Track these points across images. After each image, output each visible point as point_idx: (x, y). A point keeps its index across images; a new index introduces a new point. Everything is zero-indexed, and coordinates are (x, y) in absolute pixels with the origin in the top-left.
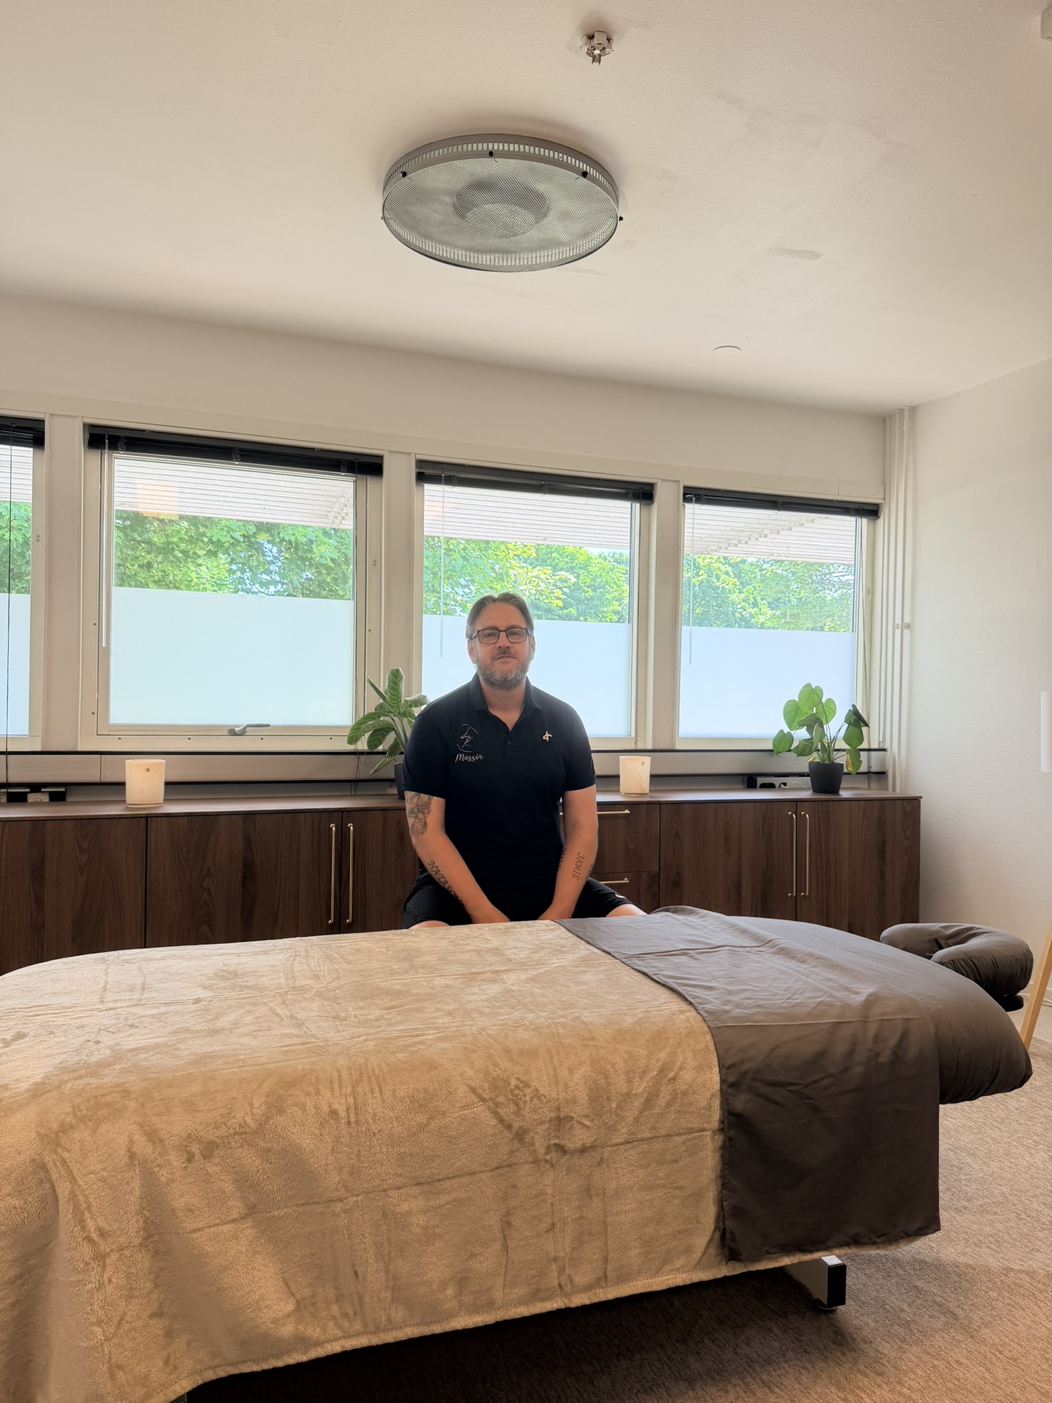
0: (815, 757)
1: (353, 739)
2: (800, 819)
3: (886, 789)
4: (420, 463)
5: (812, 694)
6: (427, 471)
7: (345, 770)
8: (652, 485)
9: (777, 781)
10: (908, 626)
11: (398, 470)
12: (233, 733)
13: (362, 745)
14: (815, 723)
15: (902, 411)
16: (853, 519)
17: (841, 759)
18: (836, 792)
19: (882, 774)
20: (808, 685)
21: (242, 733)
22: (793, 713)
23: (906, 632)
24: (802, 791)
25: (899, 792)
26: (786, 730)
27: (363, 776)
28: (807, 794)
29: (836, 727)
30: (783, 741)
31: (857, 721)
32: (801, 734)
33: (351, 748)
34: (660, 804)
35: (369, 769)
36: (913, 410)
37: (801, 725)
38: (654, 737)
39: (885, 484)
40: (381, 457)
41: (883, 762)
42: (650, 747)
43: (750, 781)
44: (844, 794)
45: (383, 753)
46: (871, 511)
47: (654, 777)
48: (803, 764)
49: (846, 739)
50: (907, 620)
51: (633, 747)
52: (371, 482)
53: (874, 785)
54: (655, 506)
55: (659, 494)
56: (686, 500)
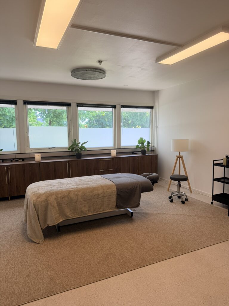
0: (142, 149)
1: (69, 149)
2: (139, 159)
3: (154, 153)
4: (77, 104)
5: (142, 139)
6: (79, 105)
7: (68, 154)
8: (116, 105)
9: (137, 153)
10: (157, 127)
11: (74, 105)
12: (49, 149)
13: (70, 150)
14: (143, 143)
15: (156, 91)
16: (149, 109)
17: (146, 149)
18: (145, 154)
19: (154, 151)
20: (141, 138)
21: (51, 149)
22: (139, 142)
23: (157, 128)
24: (140, 154)
25: (156, 154)
26: (138, 144)
27: (71, 155)
28: (141, 155)
29: (146, 144)
30: (138, 146)
31: (148, 143)
32: (140, 145)
33: (68, 151)
34: (117, 158)
35: (72, 154)
36: (158, 91)
37: (140, 144)
38: (117, 147)
39: (154, 103)
40: (71, 103)
41: (154, 149)
42: (116, 148)
43: (133, 153)
44: (146, 155)
45: (74, 151)
46: (152, 108)
47: (116, 153)
48: (140, 150)
49: (147, 145)
50: (157, 126)
51: (114, 148)
52: (69, 107)
53: (153, 152)
54: (116, 109)
55: (117, 107)
56: (121, 107)
